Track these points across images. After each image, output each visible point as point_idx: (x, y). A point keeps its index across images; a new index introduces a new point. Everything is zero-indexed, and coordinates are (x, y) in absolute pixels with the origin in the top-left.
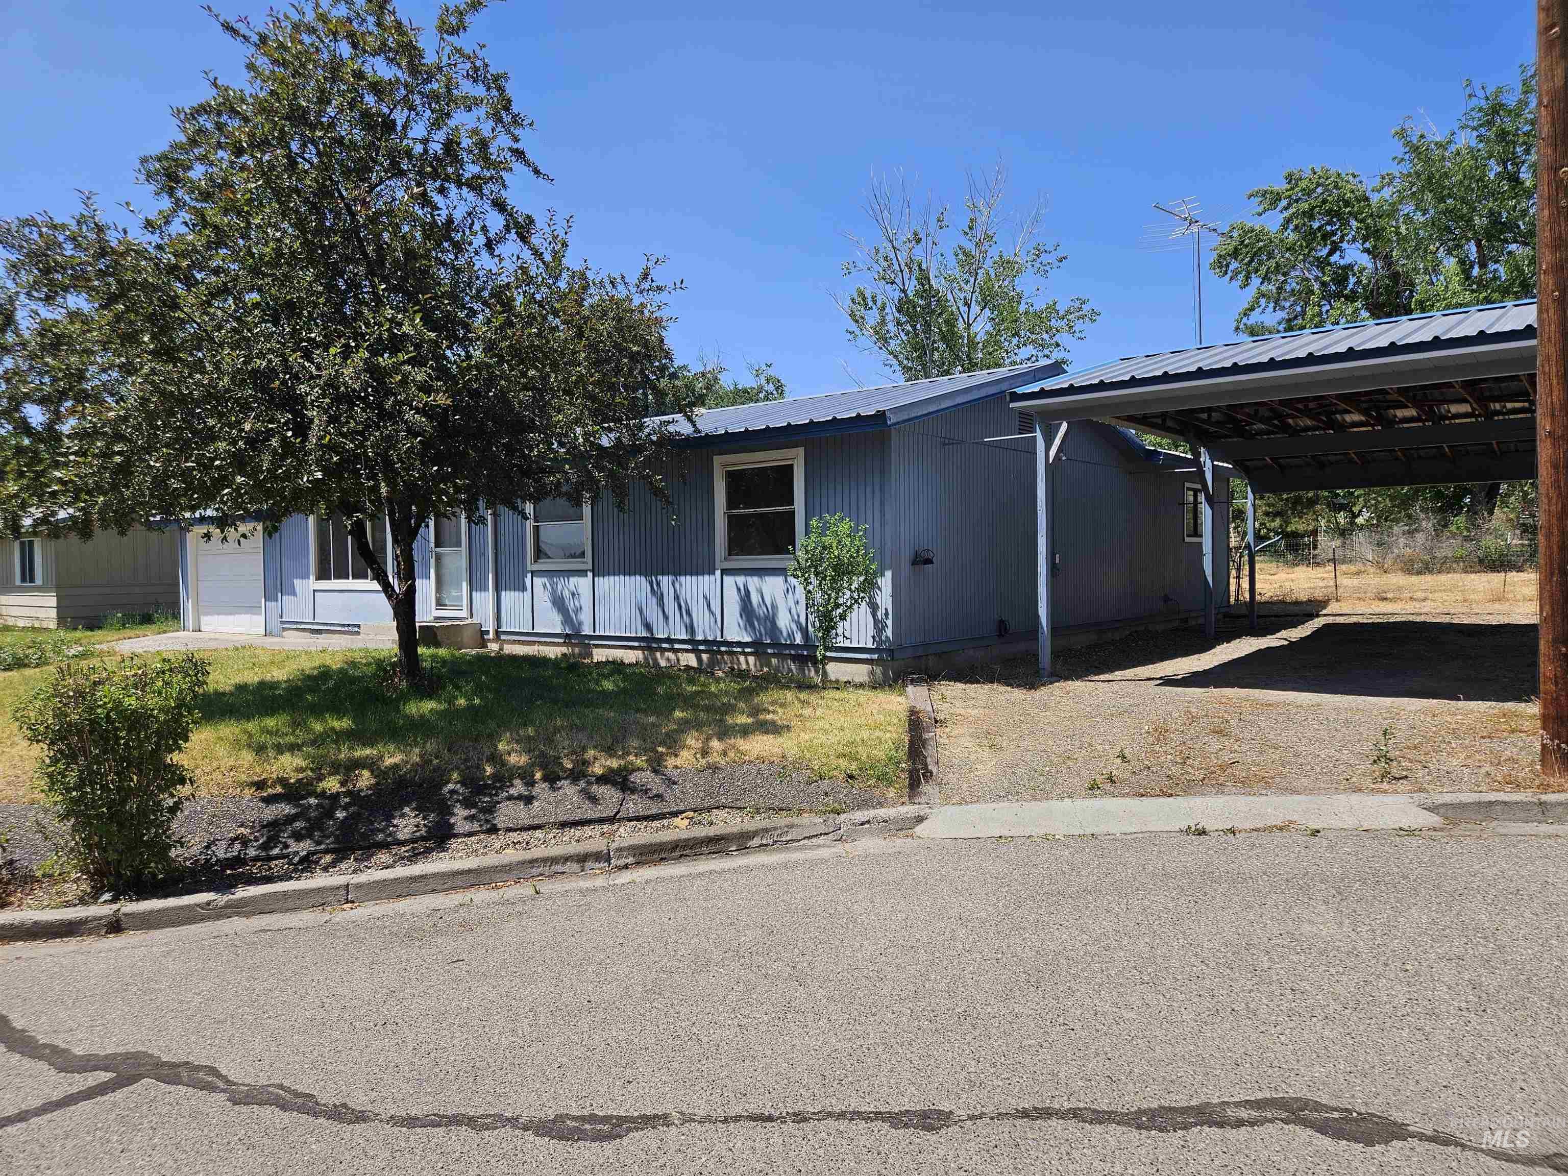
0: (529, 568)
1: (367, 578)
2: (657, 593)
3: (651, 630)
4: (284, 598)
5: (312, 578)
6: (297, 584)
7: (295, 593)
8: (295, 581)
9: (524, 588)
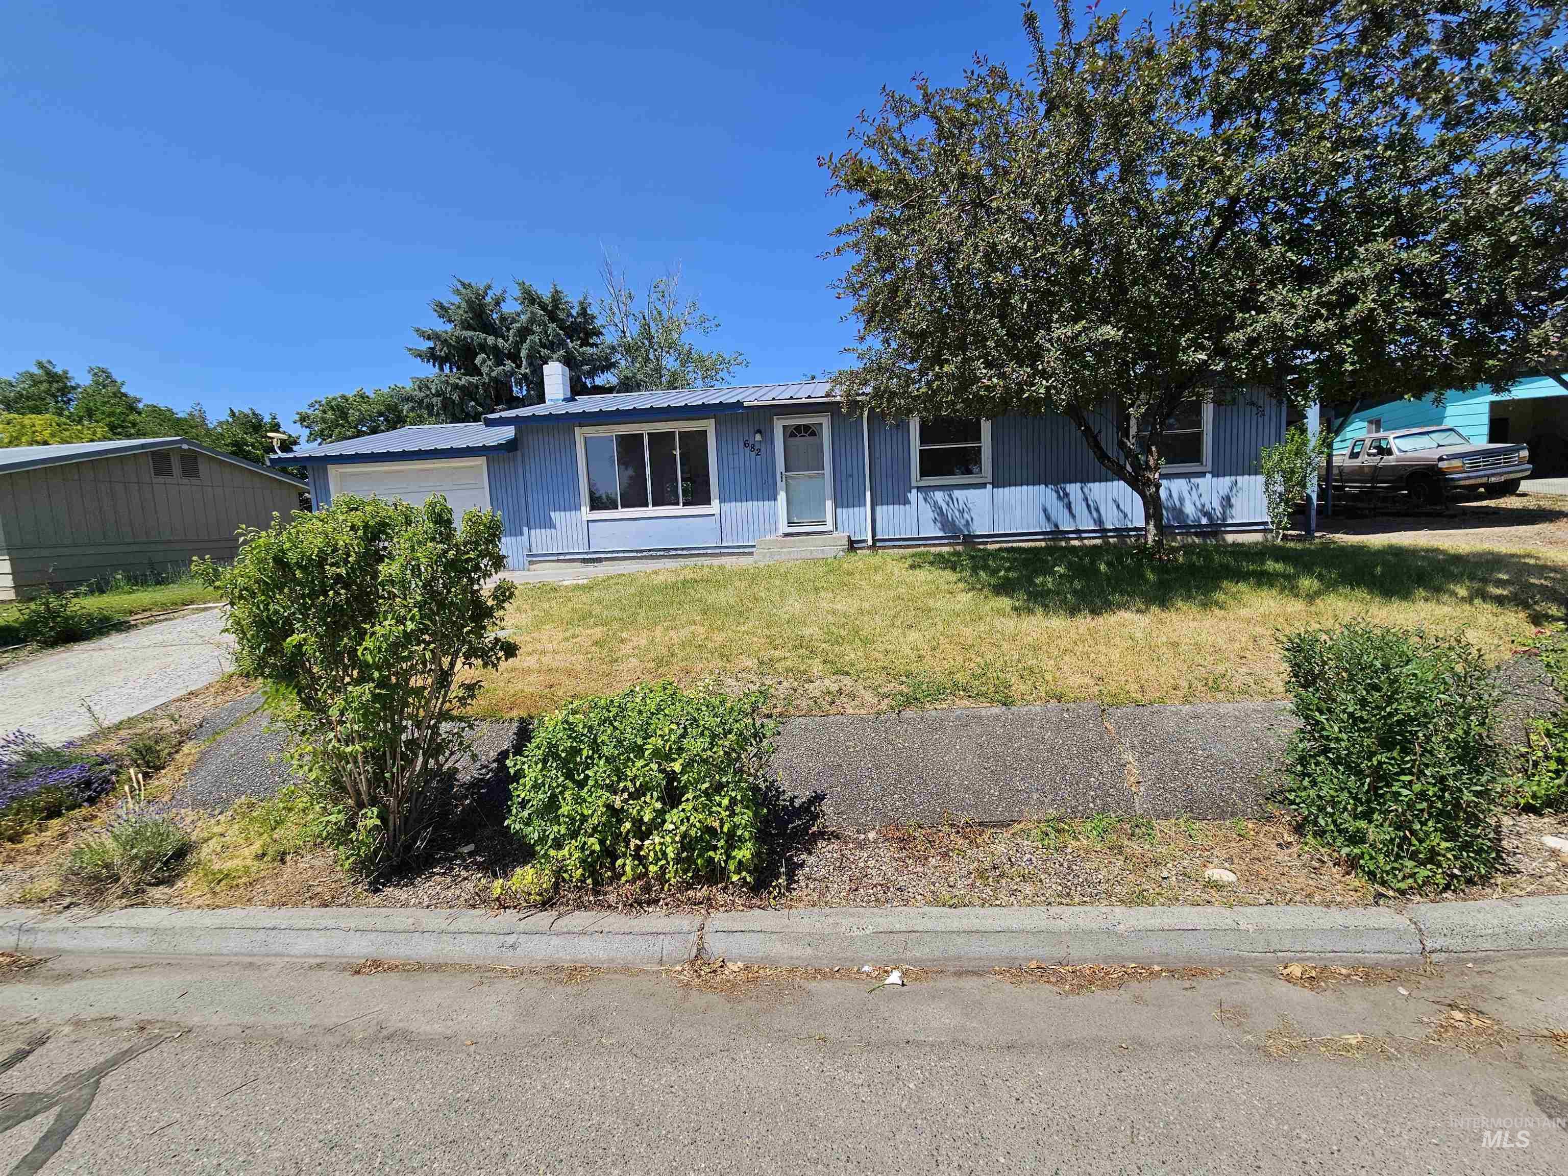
0: (914, 483)
1: (678, 504)
2: (1064, 497)
3: (1056, 526)
4: (533, 532)
5: (585, 509)
6: (556, 516)
7: (552, 526)
8: (552, 514)
9: (906, 502)
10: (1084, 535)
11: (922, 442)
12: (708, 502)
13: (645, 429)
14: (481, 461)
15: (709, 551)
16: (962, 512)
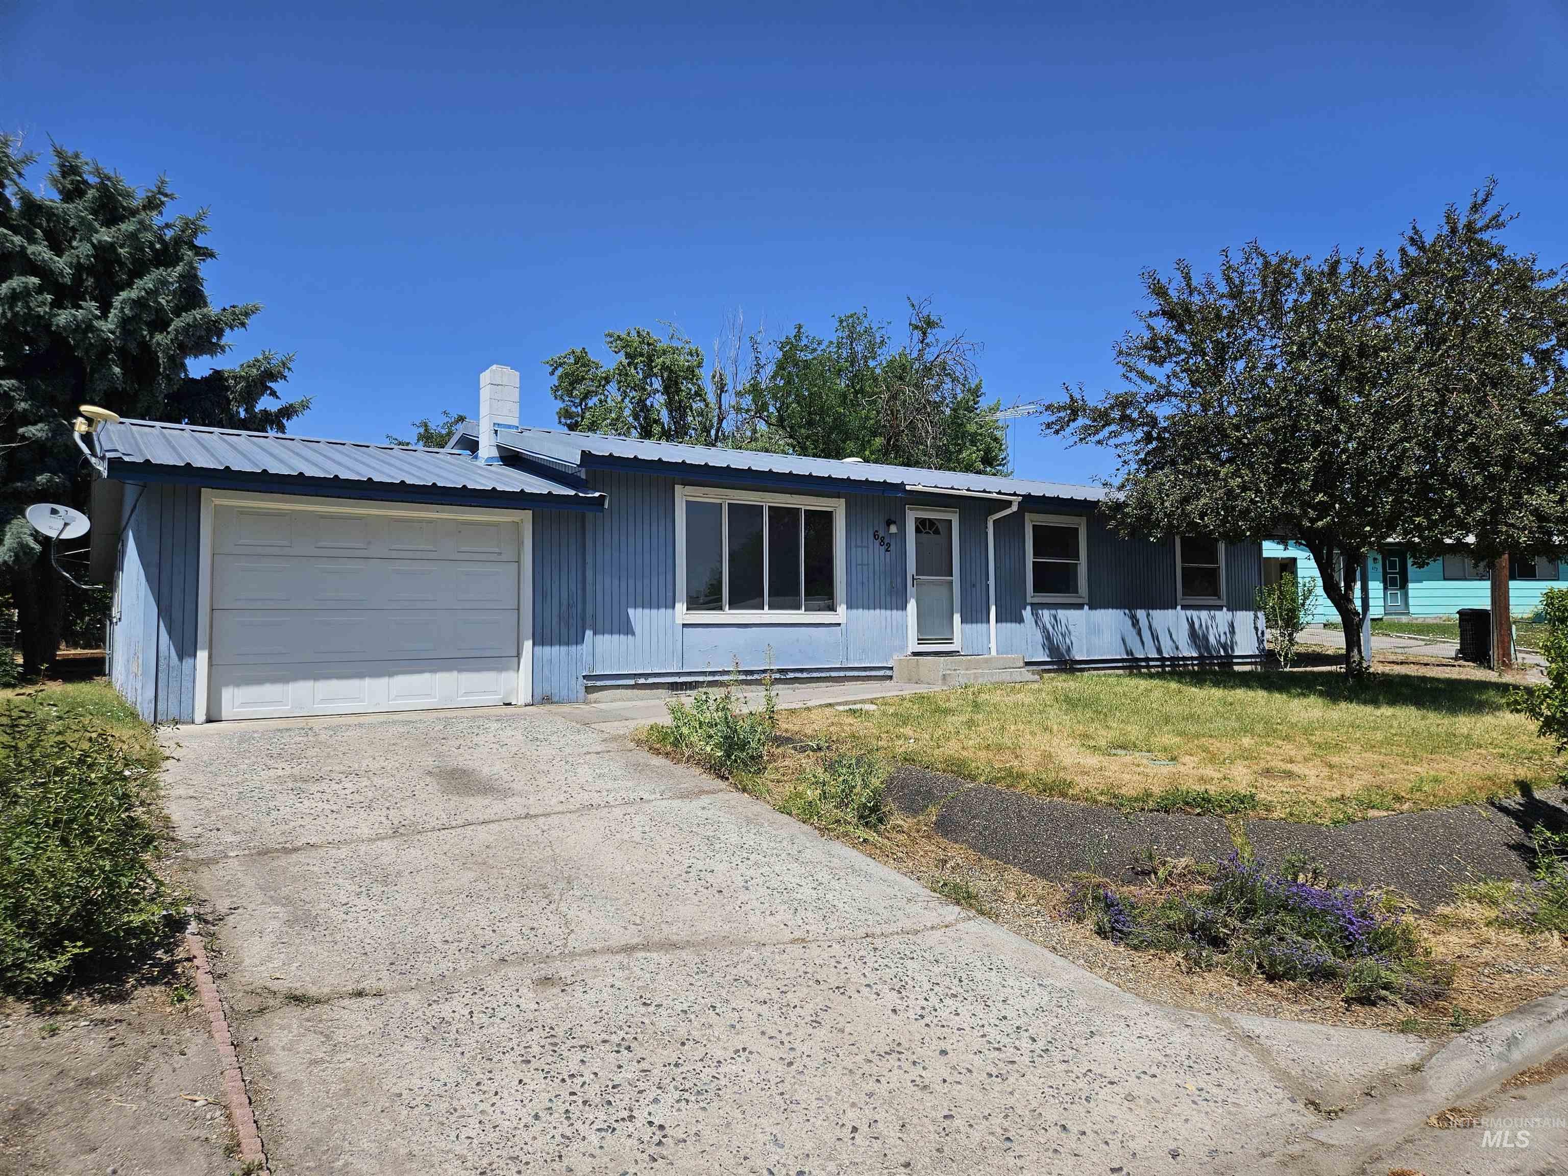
0: (1029, 600)
1: (799, 608)
2: (1135, 622)
3: (1132, 654)
4: (599, 637)
5: (681, 607)
6: (636, 615)
7: (627, 629)
8: (631, 611)
9: (1021, 620)
10: (1151, 663)
11: (1036, 554)
12: (832, 608)
13: (768, 500)
14: (525, 517)
15: (833, 674)
16: (1063, 636)
